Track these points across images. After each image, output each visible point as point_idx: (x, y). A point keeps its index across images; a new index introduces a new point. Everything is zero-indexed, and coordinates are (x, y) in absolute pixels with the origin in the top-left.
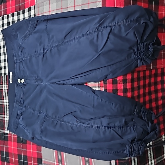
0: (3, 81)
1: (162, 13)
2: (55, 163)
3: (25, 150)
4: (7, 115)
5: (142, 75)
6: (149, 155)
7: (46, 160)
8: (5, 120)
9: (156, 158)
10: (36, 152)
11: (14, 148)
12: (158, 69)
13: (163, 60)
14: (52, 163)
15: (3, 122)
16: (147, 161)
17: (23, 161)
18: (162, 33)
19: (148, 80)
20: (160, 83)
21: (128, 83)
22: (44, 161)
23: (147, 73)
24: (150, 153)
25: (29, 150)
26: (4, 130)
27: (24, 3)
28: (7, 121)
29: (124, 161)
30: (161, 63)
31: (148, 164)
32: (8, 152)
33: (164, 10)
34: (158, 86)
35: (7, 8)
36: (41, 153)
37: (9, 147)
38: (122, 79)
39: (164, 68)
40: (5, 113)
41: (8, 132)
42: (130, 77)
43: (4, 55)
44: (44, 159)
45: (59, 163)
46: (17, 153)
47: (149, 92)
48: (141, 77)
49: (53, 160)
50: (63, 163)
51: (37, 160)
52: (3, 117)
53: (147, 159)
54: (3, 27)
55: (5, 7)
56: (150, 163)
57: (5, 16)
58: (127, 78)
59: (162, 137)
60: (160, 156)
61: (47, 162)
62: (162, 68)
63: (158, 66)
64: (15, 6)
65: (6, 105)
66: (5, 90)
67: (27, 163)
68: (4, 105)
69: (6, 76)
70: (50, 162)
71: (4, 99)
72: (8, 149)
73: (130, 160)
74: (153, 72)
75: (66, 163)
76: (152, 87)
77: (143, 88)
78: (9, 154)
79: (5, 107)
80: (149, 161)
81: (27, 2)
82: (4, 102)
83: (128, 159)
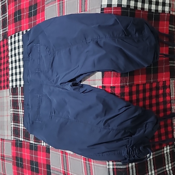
0: (19, 92)
1: (163, 28)
2: (62, 170)
3: (37, 156)
4: (21, 124)
5: (141, 88)
6: (149, 165)
7: (54, 167)
8: (20, 128)
9: (157, 169)
10: (45, 158)
11: (27, 154)
12: (159, 82)
13: (164, 73)
14: (59, 169)
15: (18, 130)
16: (147, 171)
17: (34, 167)
18: (164, 47)
19: (149, 93)
20: (162, 95)
21: (126, 96)
22: (52, 167)
23: (148, 86)
24: (150, 164)
25: (39, 157)
26: (19, 137)
27: (36, 21)
28: (21, 129)
29: (121, 170)
30: (163, 76)
31: (147, 174)
32: (22, 158)
33: (165, 25)
34: (160, 99)
35: (22, 25)
36: (50, 160)
37: (23, 153)
38: (120, 92)
39: (166, 81)
40: (19, 121)
41: (22, 140)
42: (128, 91)
43: (19, 68)
44: (52, 165)
45: (65, 170)
46: (30, 160)
47: (149, 104)
48: (141, 90)
49: (60, 166)
50: (68, 169)
51: (47, 167)
52: (18, 125)
53: (147, 169)
54: (18, 42)
55: (20, 24)
56: (150, 173)
57: (20, 32)
58: (125, 92)
59: (164, 148)
60: (161, 167)
61: (54, 168)
62: (163, 81)
63: (159, 80)
64: (28, 24)
65: (21, 114)
66: (20, 100)
67: (38, 168)
68: (19, 114)
69: (20, 87)
70: (57, 169)
71: (19, 109)
72: (22, 155)
73: (127, 169)
74: (154, 85)
75: (71, 170)
76: (153, 100)
77: (143, 101)
78: (23, 160)
79: (20, 116)
80: (149, 172)
81: (38, 20)
82: (19, 112)
83: (126, 168)
